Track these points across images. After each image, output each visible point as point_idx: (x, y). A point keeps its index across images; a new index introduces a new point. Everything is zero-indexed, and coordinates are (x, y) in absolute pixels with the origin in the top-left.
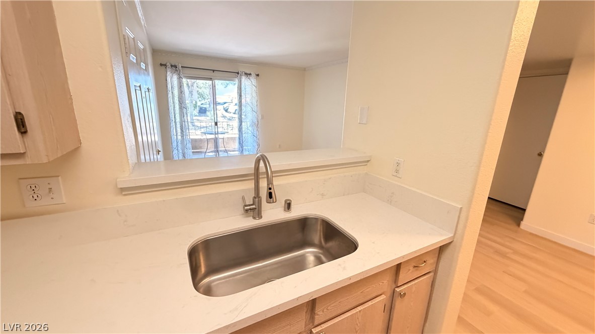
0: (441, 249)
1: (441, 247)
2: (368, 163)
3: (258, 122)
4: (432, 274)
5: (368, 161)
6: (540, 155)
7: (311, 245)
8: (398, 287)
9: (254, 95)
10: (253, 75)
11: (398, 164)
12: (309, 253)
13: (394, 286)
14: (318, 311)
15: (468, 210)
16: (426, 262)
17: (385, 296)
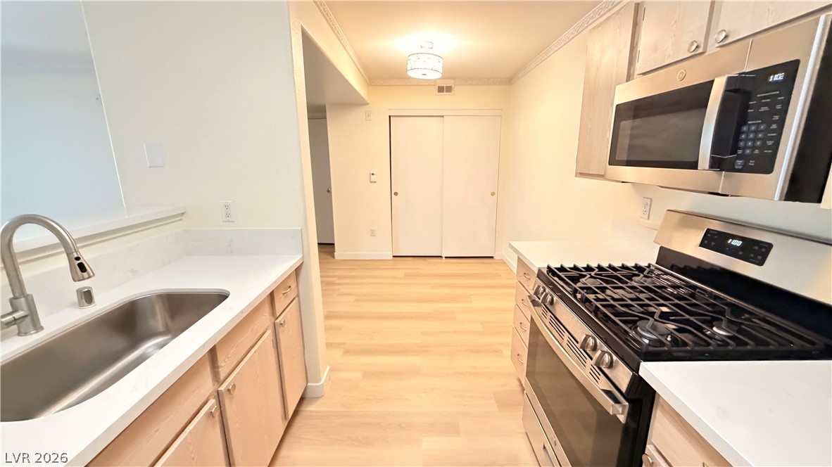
0: (298, 271)
1: (296, 270)
4: (297, 299)
5: (182, 214)
6: (329, 191)
7: (151, 335)
8: (277, 318)
11: (227, 207)
12: (149, 346)
13: (273, 320)
14: (221, 362)
15: (307, 230)
16: (290, 287)
17: (269, 332)
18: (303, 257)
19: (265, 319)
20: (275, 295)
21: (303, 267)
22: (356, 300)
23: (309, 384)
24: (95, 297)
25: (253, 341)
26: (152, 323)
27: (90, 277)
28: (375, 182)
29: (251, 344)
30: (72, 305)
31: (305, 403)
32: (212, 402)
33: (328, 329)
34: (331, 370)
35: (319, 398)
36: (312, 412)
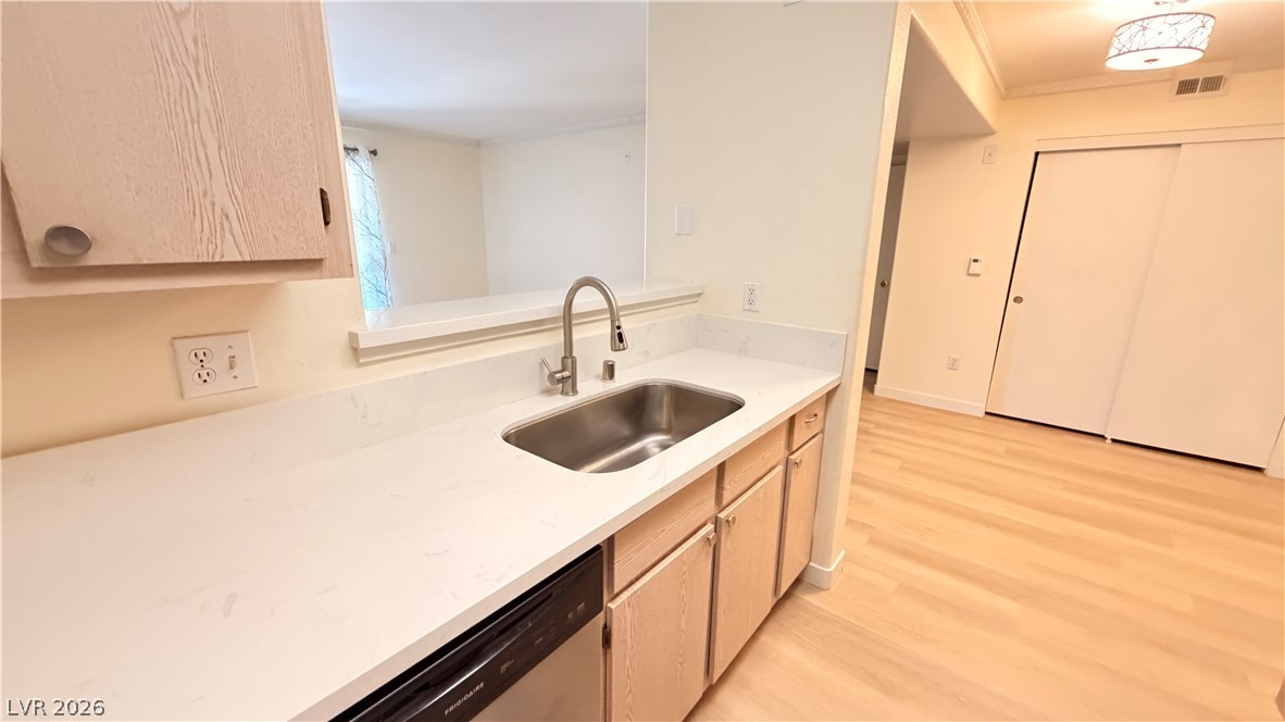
0: (829, 397)
1: (828, 393)
2: (700, 299)
3: (385, 259)
4: (820, 435)
5: (700, 295)
6: (883, 285)
7: (654, 429)
8: (792, 453)
9: (370, 197)
10: (364, 152)
11: (752, 291)
12: (650, 441)
13: (787, 453)
14: (727, 484)
15: (856, 337)
16: (816, 415)
17: (780, 468)
18: (841, 377)
19: (778, 449)
20: (796, 421)
21: (839, 392)
22: (902, 468)
23: (811, 564)
24: (617, 373)
25: (762, 473)
26: (657, 417)
27: (624, 349)
28: (978, 275)
29: (760, 475)
30: (598, 377)
31: (801, 587)
32: (710, 527)
33: (853, 498)
34: (846, 558)
35: (822, 589)
36: (809, 603)
